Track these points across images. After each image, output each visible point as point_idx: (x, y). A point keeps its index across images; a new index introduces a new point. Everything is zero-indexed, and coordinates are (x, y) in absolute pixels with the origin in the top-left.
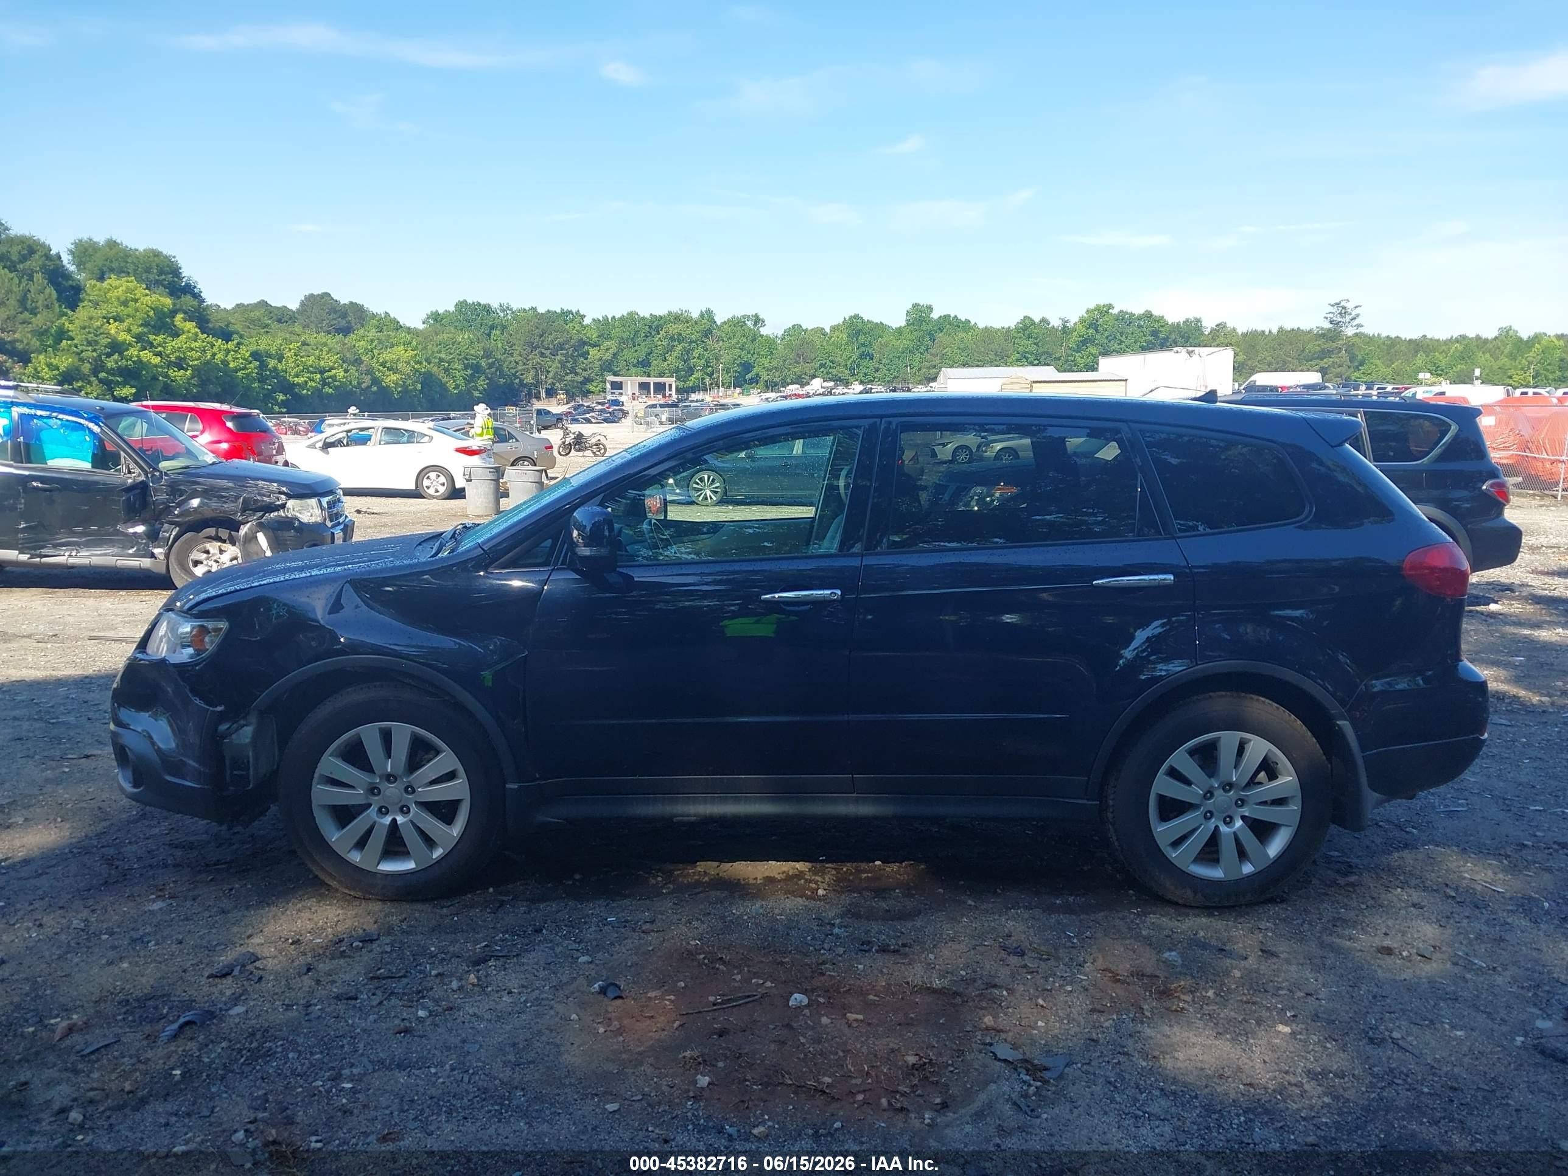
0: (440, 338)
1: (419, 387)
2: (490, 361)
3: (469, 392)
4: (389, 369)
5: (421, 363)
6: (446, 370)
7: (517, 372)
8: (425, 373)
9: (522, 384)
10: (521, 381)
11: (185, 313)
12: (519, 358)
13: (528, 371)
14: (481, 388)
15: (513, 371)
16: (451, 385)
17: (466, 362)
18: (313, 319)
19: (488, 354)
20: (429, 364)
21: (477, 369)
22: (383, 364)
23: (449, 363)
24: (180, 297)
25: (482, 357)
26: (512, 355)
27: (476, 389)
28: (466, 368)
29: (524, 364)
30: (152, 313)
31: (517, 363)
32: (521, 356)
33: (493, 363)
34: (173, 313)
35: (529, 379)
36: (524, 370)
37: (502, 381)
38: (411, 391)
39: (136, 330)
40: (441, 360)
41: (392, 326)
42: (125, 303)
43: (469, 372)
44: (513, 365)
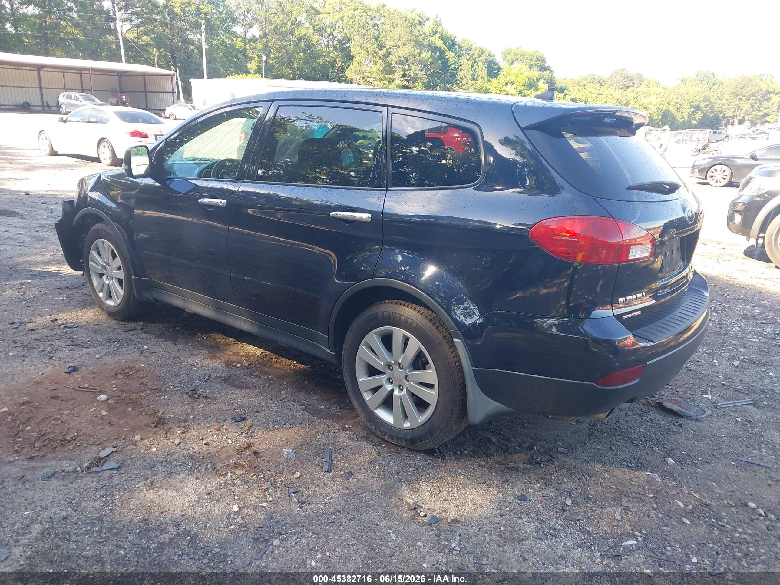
0: (679, 91)
1: (660, 117)
2: (707, 103)
3: (690, 121)
4: (644, 108)
5: (663, 104)
6: (678, 109)
7: (722, 110)
8: (665, 110)
9: (724, 117)
10: (724, 115)
11: (545, 79)
12: (726, 102)
13: (729, 109)
14: (697, 119)
15: (720, 109)
16: (679, 117)
17: (692, 104)
18: (615, 82)
19: (706, 99)
20: (669, 105)
21: (697, 108)
22: (641, 106)
23: (681, 105)
24: (543, 72)
25: (702, 101)
26: (722, 100)
27: (694, 119)
28: (691, 107)
29: (729, 105)
30: (527, 80)
31: (723, 104)
32: (727, 100)
33: (709, 105)
34: (538, 80)
35: (729, 114)
36: (727, 109)
37: (712, 115)
38: (655, 120)
39: (519, 88)
40: (676, 103)
41: (655, 85)
42: (517, 76)
43: (693, 109)
44: (721, 106)
